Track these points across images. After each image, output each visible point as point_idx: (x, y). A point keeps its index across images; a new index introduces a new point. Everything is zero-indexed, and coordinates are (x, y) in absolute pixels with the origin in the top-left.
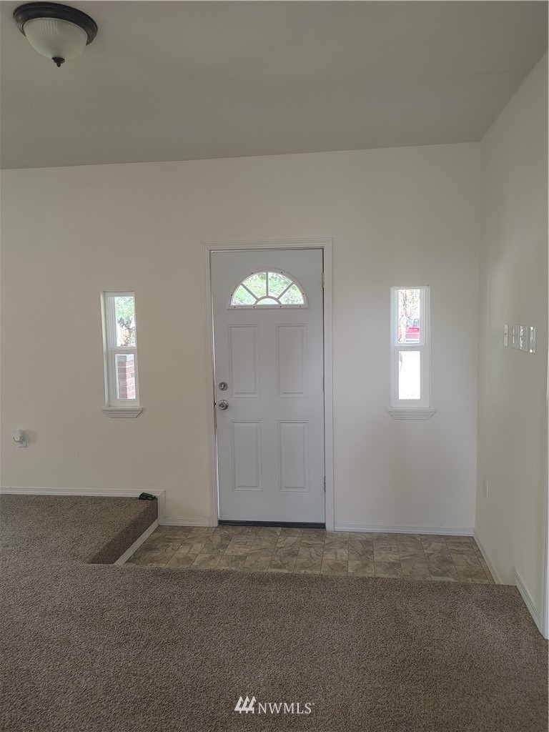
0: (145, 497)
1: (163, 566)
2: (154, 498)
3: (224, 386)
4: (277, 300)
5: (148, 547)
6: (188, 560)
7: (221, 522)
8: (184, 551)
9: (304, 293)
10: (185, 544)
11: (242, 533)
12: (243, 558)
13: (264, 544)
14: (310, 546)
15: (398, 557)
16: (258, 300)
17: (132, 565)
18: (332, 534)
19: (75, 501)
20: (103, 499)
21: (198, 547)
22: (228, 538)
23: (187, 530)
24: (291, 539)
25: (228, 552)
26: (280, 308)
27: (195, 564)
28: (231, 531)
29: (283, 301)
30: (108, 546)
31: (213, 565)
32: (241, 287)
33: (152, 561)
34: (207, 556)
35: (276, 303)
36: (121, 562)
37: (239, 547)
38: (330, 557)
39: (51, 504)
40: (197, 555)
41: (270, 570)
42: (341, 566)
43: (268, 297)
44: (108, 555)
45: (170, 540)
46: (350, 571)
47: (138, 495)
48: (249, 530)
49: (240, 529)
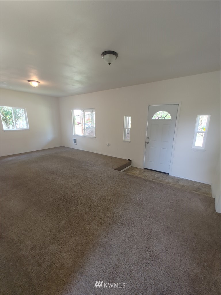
0: (129, 160)
1: (129, 174)
2: (131, 160)
3: (148, 138)
4: (164, 118)
5: (128, 170)
6: (135, 174)
7: (144, 168)
8: (135, 172)
9: (171, 116)
10: (135, 171)
11: (148, 171)
12: (146, 176)
13: (152, 175)
14: (163, 177)
15: (185, 185)
16: (159, 118)
17: (124, 172)
18: (170, 176)
19: (116, 158)
20: (121, 159)
21: (138, 172)
22: (145, 172)
23: (137, 168)
24: (159, 175)
25: (143, 174)
26: (165, 120)
27: (136, 175)
28: (146, 170)
29: (166, 118)
30: (119, 167)
31: (139, 176)
32: (155, 114)
33: (128, 172)
34: (139, 174)
35: (164, 119)
36: (122, 171)
37: (147, 174)
38: (167, 181)
39: (112, 158)
40: (137, 173)
41: (152, 180)
42: (169, 183)
43: (162, 117)
44: (119, 169)
45: (132, 169)
46: (171, 184)
47: (128, 159)
48: (150, 171)
49: (148, 170)
